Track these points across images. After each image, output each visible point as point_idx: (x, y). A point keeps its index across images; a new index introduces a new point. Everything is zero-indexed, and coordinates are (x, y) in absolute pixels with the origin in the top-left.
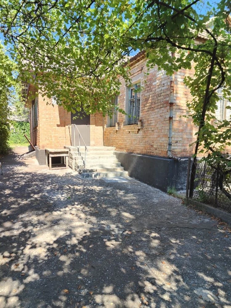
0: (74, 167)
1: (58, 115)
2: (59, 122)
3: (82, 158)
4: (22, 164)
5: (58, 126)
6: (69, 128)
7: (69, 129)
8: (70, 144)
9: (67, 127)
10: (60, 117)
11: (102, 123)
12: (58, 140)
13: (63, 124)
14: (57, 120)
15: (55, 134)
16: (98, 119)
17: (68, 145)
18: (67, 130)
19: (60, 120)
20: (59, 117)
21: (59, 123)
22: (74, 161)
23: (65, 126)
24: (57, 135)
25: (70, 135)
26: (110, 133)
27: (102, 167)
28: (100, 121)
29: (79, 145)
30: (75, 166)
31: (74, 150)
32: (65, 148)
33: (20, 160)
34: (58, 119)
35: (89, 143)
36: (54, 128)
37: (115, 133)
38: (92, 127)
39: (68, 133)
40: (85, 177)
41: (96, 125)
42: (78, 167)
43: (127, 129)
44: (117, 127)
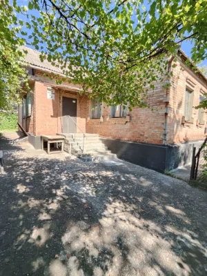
0: (70, 151)
1: (52, 108)
2: (53, 114)
3: (78, 144)
4: (18, 149)
5: (52, 116)
6: (61, 119)
8: (61, 132)
9: (59, 118)
11: (85, 116)
12: (52, 128)
13: (56, 115)
15: (49, 123)
16: (82, 112)
17: (59, 133)
22: (71, 146)
23: (57, 117)
24: (51, 124)
26: (93, 123)
27: (96, 151)
28: (83, 115)
30: (72, 151)
31: (69, 137)
32: (57, 134)
33: (15, 145)
34: (52, 111)
36: (49, 118)
37: (99, 124)
39: (59, 123)
40: (86, 161)
41: (81, 118)
42: (76, 152)
43: (113, 121)
44: (102, 120)
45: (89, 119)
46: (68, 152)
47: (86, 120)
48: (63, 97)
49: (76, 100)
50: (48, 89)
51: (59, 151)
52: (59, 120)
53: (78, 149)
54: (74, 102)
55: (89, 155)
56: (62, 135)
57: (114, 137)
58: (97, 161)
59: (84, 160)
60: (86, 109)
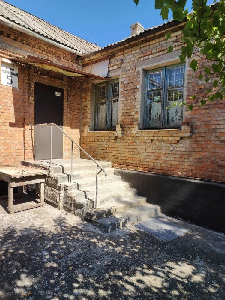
0: (61, 204)
1: (13, 105)
2: (14, 119)
3: (78, 185)
5: (12, 125)
6: (31, 129)
7: (31, 131)
8: (33, 158)
9: (27, 127)
10: (16, 110)
11: (79, 124)
12: (12, 151)
13: (20, 123)
14: (11, 115)
15: (6, 139)
16: (73, 117)
17: (28, 159)
18: (27, 133)
19: (15, 115)
20: (13, 109)
21: (13, 121)
22: (63, 192)
23: (24, 127)
24: (9, 141)
25: (32, 141)
26: (98, 139)
28: (76, 121)
29: (50, 159)
30: (66, 203)
31: (56, 170)
32: (25, 164)
34: (13, 112)
35: (62, 154)
36: (5, 128)
37: (113, 141)
38: (66, 129)
39: (28, 138)
40: (109, 231)
41: (72, 127)
42: (80, 206)
43: (147, 135)
44: (119, 131)
45: (87, 129)
46: (55, 206)
47: (82, 132)
48: (36, 84)
49: (61, 91)
50: (4, 64)
51: (32, 204)
52: (28, 132)
53: (82, 200)
54: (58, 94)
55: (109, 213)
56: (37, 166)
57: (151, 169)
58: (131, 228)
59: (104, 228)
60: (82, 111)
